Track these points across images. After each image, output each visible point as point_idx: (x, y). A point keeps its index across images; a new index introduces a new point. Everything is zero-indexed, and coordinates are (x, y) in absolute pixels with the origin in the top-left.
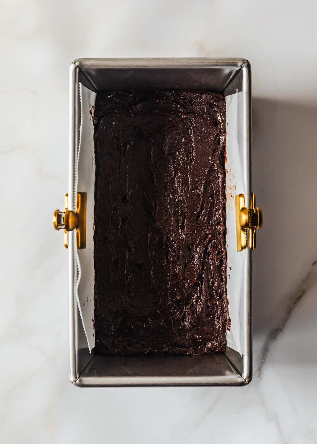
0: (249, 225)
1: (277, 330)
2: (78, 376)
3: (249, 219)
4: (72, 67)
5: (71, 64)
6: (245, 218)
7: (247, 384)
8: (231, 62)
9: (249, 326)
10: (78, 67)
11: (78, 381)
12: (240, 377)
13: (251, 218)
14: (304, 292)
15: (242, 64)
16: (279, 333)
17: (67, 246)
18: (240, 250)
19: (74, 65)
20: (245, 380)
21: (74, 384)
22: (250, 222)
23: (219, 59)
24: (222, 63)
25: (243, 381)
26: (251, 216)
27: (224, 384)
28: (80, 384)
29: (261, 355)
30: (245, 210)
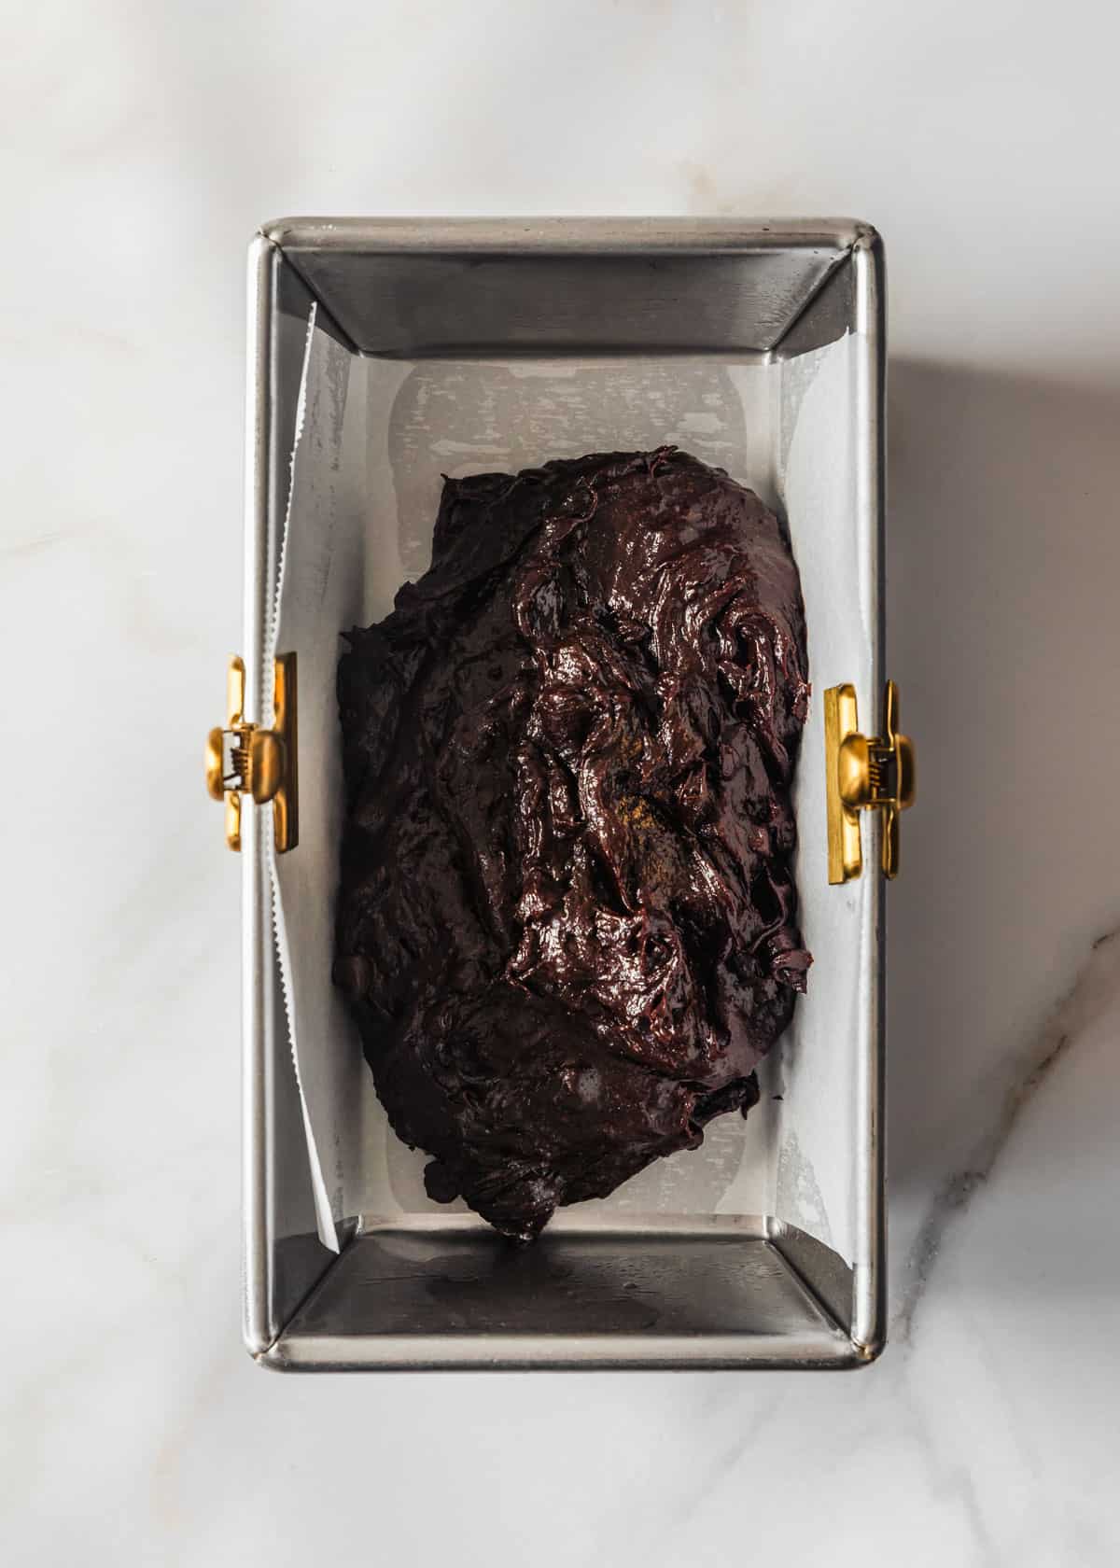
0: (871, 792)
1: (967, 1175)
2: (273, 1332)
3: (871, 773)
4: (257, 249)
5: (252, 240)
6: (857, 769)
7: (866, 1363)
8: (816, 234)
9: (875, 1159)
10: (277, 249)
11: (273, 1352)
12: (845, 1337)
13: (876, 771)
14: (1063, 1042)
15: (855, 242)
16: (973, 1186)
17: (236, 844)
18: (841, 880)
19: (263, 243)
20: (860, 1347)
21: (259, 1360)
22: (873, 782)
23: (773, 222)
24: (783, 237)
25: (855, 1353)
26: (877, 761)
27: (787, 1361)
28: (283, 1362)
29: (912, 1263)
30: (857, 744)
